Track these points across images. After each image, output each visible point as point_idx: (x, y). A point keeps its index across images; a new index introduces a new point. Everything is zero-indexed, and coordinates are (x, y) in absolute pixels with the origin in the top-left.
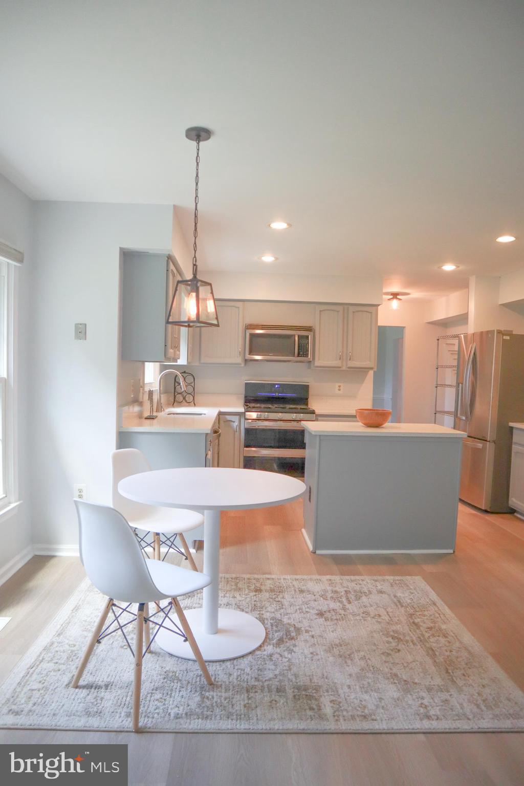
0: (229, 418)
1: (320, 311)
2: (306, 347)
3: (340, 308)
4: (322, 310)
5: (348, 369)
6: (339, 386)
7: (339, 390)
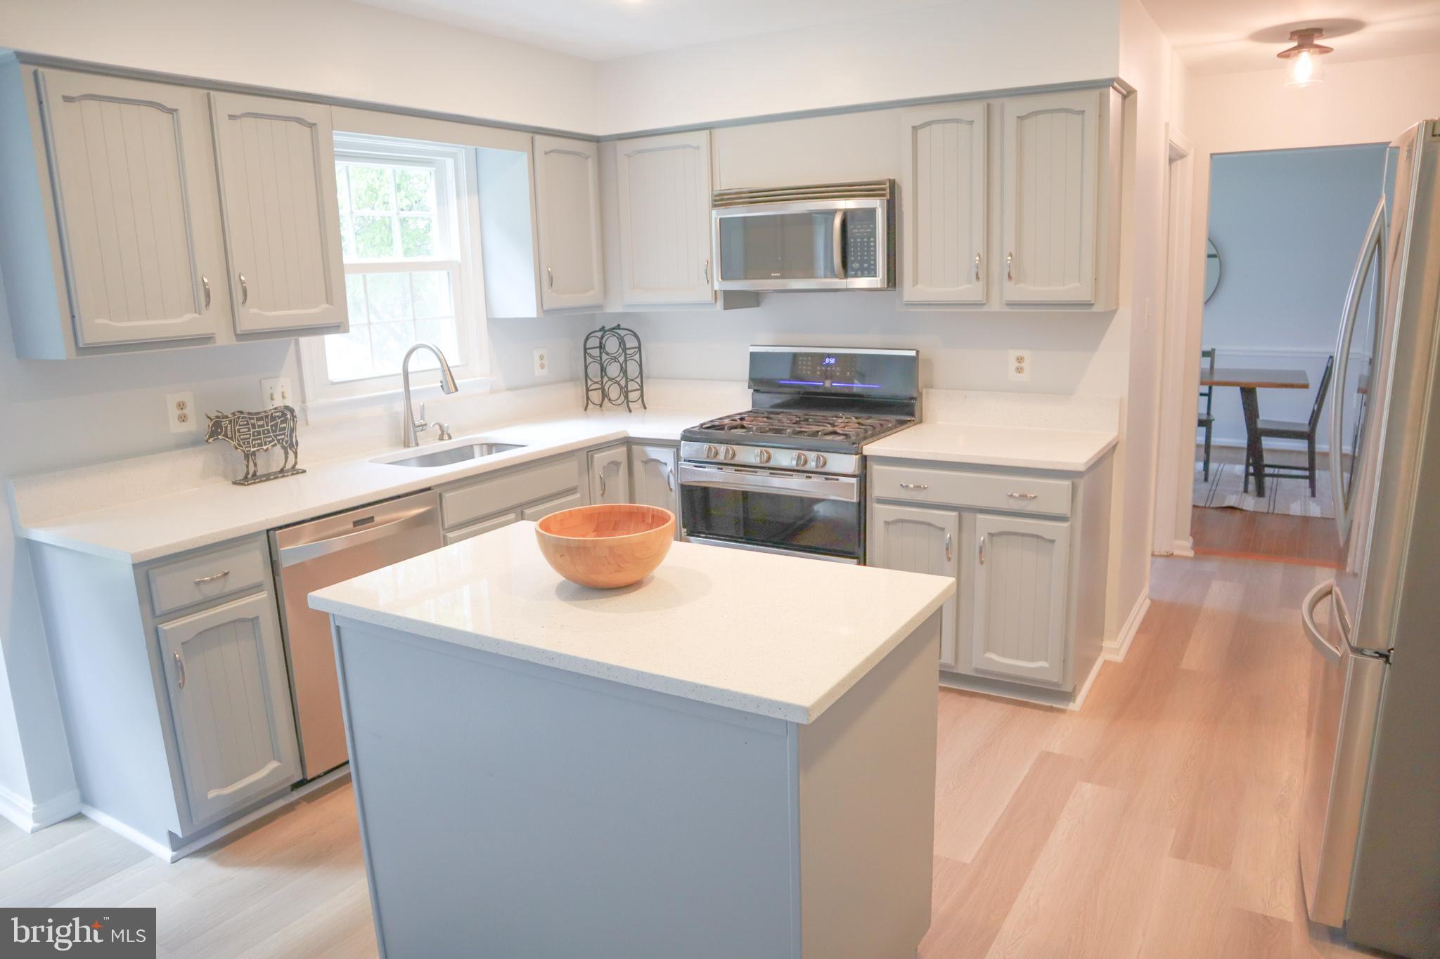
0: (654, 453)
1: (915, 128)
2: (869, 247)
3: (975, 111)
4: (918, 123)
5: (1007, 310)
6: (1020, 360)
7: (1019, 370)
